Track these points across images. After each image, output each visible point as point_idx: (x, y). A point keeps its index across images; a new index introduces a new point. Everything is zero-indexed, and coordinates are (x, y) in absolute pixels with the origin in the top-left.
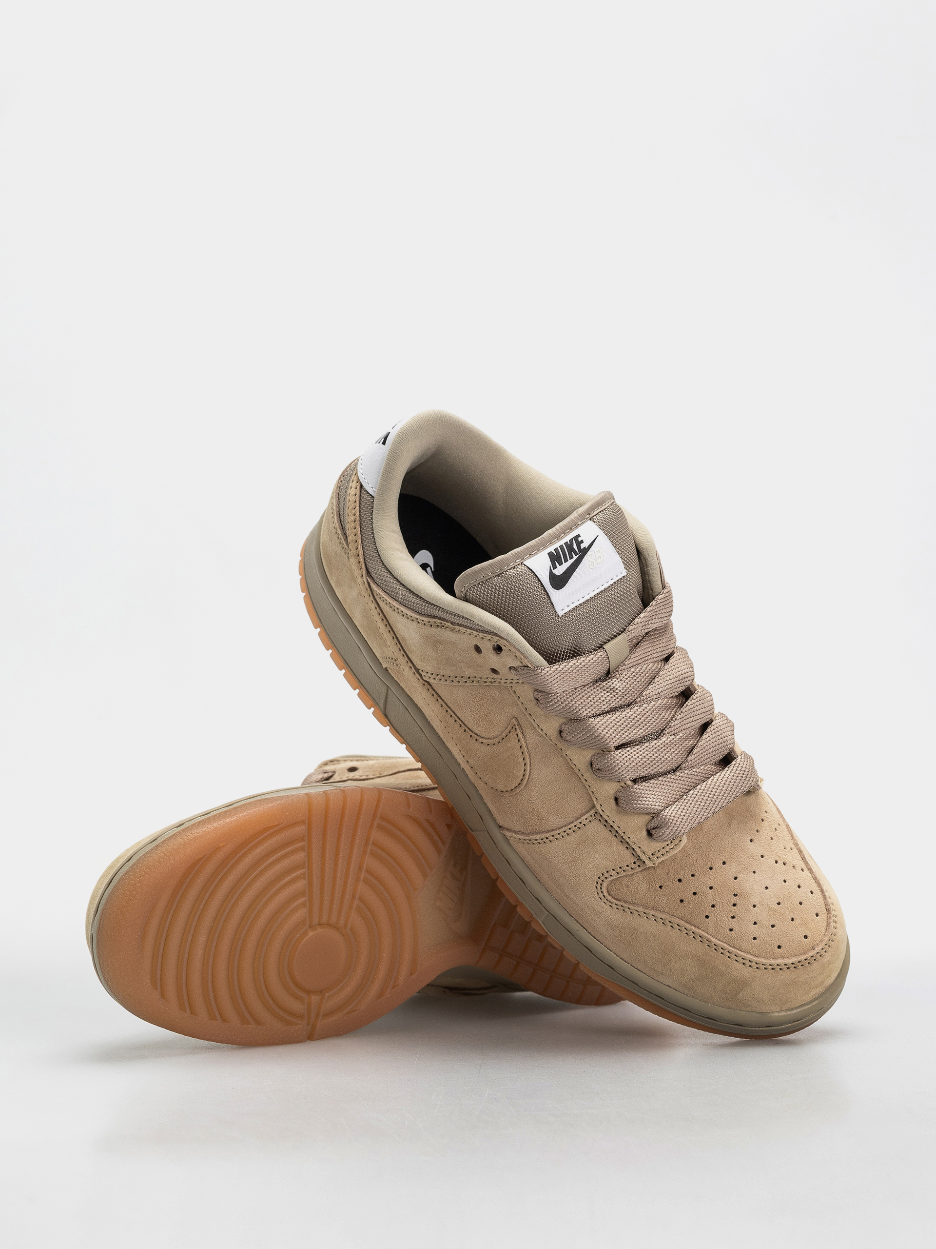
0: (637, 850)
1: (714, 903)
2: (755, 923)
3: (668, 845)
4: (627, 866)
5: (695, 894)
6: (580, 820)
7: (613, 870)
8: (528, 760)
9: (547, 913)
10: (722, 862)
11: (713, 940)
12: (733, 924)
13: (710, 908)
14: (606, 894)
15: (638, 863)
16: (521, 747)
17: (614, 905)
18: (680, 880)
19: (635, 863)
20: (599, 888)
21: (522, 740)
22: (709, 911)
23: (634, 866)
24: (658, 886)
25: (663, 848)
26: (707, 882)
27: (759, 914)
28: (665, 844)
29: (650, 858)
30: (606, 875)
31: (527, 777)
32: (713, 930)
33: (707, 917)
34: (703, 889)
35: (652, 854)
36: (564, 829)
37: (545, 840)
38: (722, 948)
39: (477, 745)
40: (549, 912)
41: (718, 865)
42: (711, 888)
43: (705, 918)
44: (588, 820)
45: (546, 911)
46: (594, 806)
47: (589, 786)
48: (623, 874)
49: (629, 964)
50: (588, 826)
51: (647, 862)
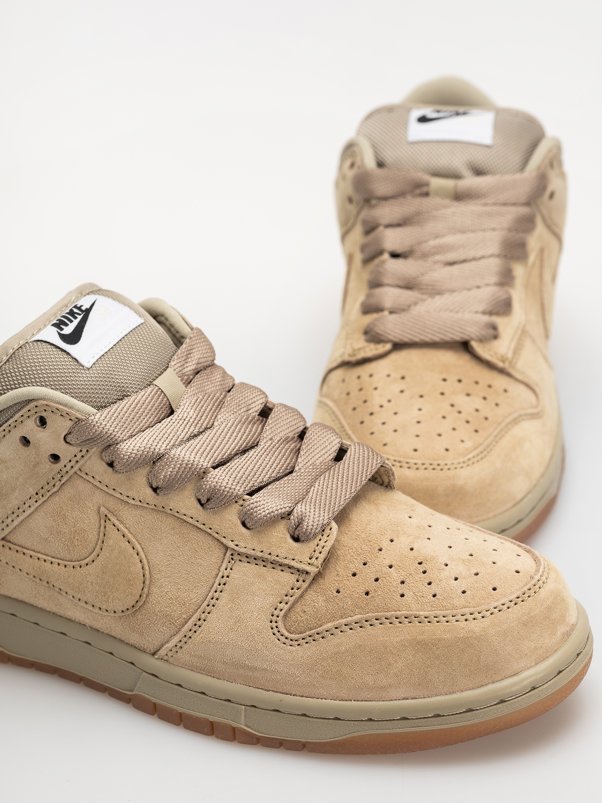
0: (293, 563)
1: (402, 578)
2: (456, 579)
3: (320, 540)
4: (292, 589)
5: (377, 580)
6: (220, 574)
7: (281, 603)
8: (138, 547)
9: (243, 707)
10: (388, 540)
11: (421, 613)
12: (434, 588)
13: (400, 585)
14: (286, 634)
15: (301, 579)
16: (124, 536)
17: (301, 641)
18: (354, 575)
19: (298, 581)
20: (276, 632)
21: (121, 527)
22: (402, 589)
23: (298, 584)
24: (335, 592)
25: (317, 545)
26: (383, 562)
27: (455, 569)
28: (316, 541)
29: (309, 564)
30: (276, 613)
31: (146, 567)
32: (416, 605)
33: (402, 596)
34: (383, 571)
35: (310, 559)
36: (210, 595)
37: (199, 623)
38: (435, 617)
39: (84, 570)
40: (244, 705)
41: (385, 544)
42: (391, 567)
43: (400, 597)
44: (229, 569)
45: (240, 706)
46: (227, 548)
47: (210, 529)
48: (292, 599)
49: (351, 701)
50: (232, 575)
51: (308, 568)
